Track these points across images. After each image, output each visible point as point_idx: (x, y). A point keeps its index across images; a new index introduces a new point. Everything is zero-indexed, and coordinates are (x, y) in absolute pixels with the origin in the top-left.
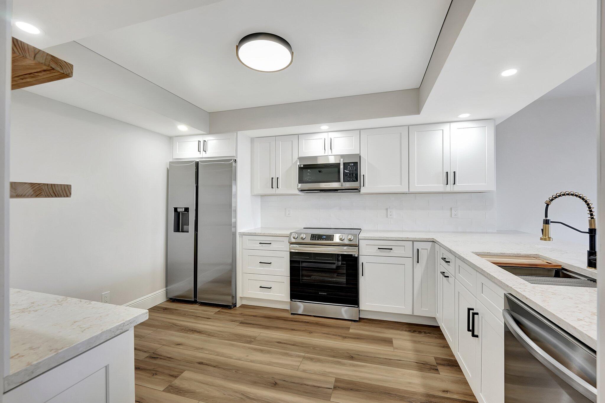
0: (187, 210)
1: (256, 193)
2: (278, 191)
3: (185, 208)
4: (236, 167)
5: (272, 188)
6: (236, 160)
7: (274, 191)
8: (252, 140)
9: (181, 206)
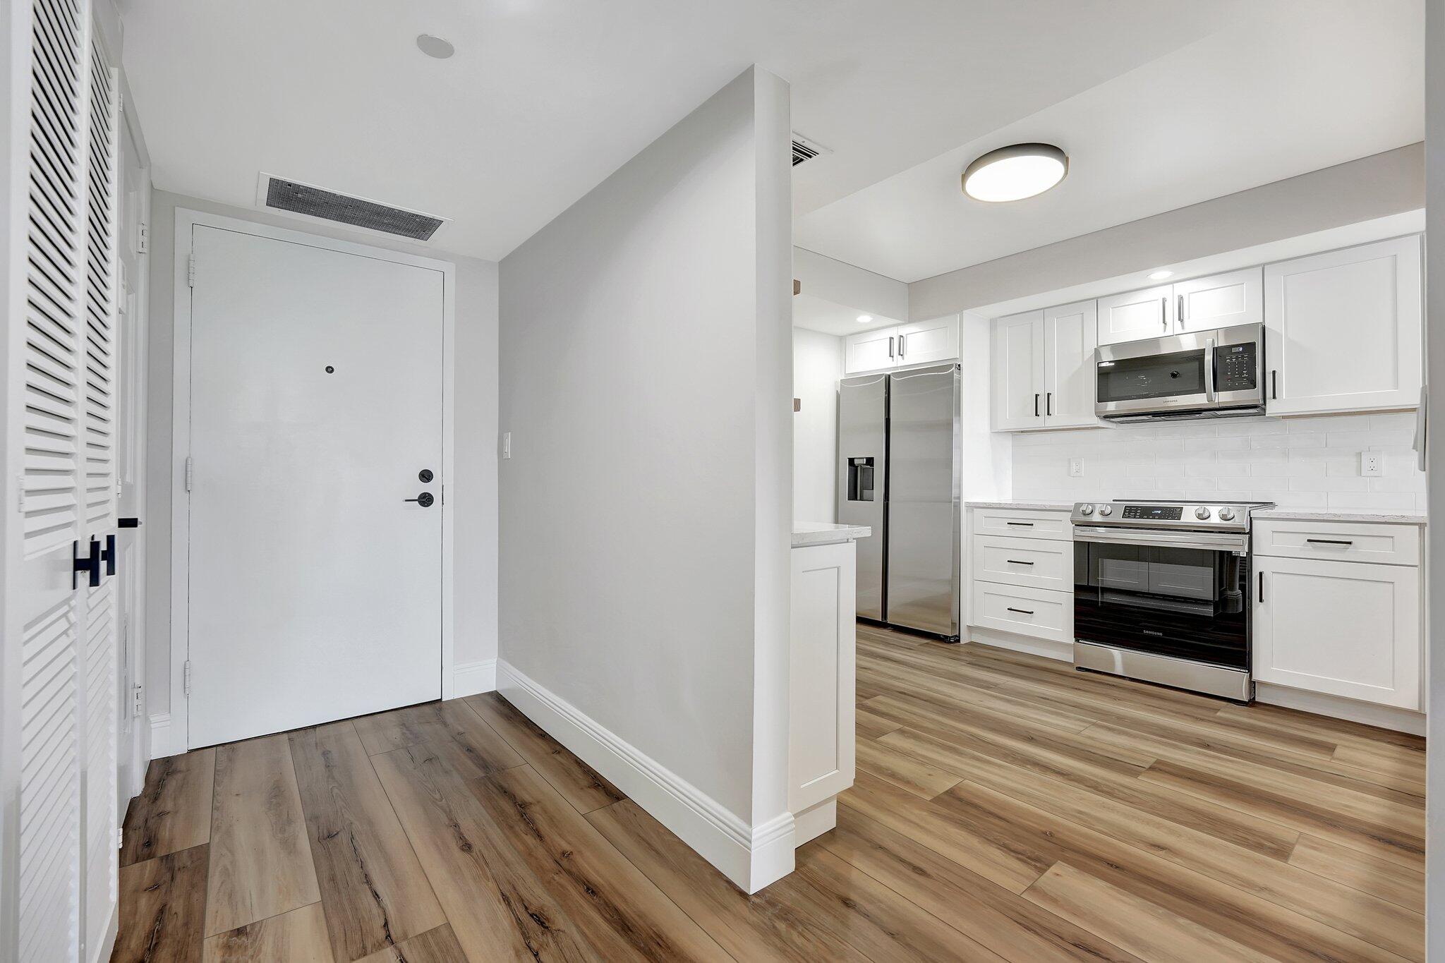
0: (870, 461)
1: (1002, 426)
2: (1051, 422)
3: (867, 458)
4: (959, 381)
5: (1037, 415)
6: (959, 365)
7: (1041, 422)
8: (993, 324)
9: (860, 454)
